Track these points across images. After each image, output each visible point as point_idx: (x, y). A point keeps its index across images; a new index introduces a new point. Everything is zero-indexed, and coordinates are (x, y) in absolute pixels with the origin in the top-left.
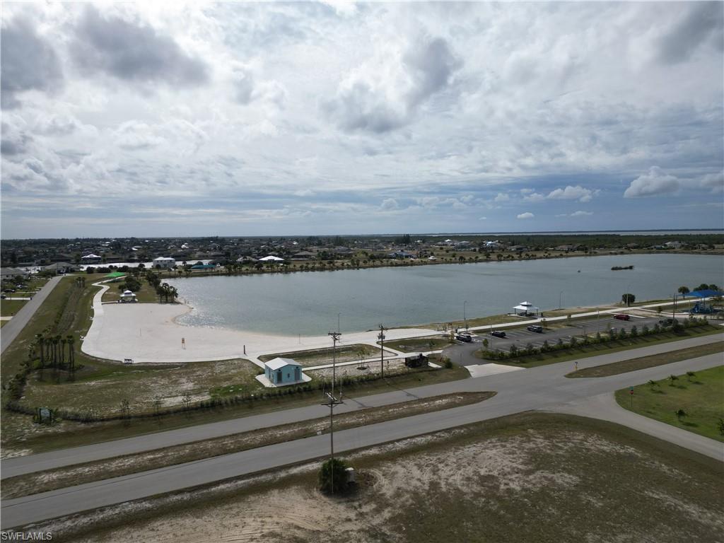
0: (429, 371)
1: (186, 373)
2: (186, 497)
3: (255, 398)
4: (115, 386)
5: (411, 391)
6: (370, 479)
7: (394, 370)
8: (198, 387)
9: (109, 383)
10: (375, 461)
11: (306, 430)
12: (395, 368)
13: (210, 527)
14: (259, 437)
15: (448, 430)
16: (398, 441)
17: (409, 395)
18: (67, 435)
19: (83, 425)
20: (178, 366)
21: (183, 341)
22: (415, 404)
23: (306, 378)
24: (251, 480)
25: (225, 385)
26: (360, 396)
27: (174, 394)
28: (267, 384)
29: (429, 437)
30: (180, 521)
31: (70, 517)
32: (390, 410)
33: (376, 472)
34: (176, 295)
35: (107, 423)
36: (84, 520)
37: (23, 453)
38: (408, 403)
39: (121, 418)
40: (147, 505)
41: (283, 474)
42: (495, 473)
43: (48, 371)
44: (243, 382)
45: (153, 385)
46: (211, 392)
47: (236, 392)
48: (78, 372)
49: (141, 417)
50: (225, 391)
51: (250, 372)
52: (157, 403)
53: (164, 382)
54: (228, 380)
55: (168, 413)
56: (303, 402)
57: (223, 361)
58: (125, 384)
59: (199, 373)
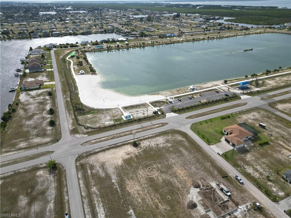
0: (158, 115)
1: (107, 113)
2: (114, 146)
3: (122, 123)
4: (94, 117)
6: (140, 143)
8: (110, 118)
9: (93, 116)
10: (141, 140)
11: (131, 133)
12: (151, 114)
13: (118, 151)
14: (123, 134)
15: (155, 134)
16: (146, 136)
17: (151, 123)
18: (92, 132)
19: (93, 130)
20: (104, 110)
22: (152, 126)
23: (132, 117)
24: (123, 143)
25: (116, 118)
26: (142, 123)
27: (106, 121)
28: (125, 119)
29: (152, 135)
30: (114, 150)
31: (99, 148)
32: (147, 128)
33: (141, 142)
34: (96, 72)
35: (97, 129)
36: (101, 149)
37: (86, 136)
38: (150, 126)
39: (99, 128)
40: (109, 147)
41: (127, 142)
42: (159, 144)
43: (78, 111)
44: (119, 118)
45: (101, 117)
46: (113, 120)
47: (118, 121)
48: (85, 111)
49: (103, 128)
50: (116, 120)
51: (120, 114)
52: (104, 124)
53: (103, 116)
54: (116, 116)
55: (107, 127)
56: (131, 125)
57: (114, 109)
58: (96, 117)
59: (110, 113)
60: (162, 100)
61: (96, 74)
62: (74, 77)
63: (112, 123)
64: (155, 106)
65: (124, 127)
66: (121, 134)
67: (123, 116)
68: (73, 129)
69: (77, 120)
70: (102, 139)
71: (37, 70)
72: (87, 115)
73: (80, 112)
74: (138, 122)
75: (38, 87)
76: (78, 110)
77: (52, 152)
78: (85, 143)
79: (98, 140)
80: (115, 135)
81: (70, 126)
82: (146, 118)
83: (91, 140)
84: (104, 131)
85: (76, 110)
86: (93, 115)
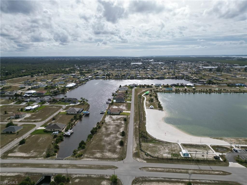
0: (219, 161)
1: (167, 146)
2: (168, 179)
3: (179, 159)
4: (154, 147)
5: (212, 167)
7: (210, 158)
8: (169, 152)
10: (197, 183)
11: (187, 172)
12: (211, 158)
14: (179, 170)
15: (214, 181)
16: (203, 180)
17: (211, 168)
18: (150, 159)
19: (152, 158)
20: (165, 142)
21: (165, 133)
22: (211, 171)
23: (190, 156)
24: (177, 180)
25: (174, 153)
26: (200, 165)
27: (165, 153)
28: (182, 156)
29: (210, 181)
30: (167, 183)
31: (154, 177)
32: (205, 172)
34: (163, 108)
35: (155, 158)
36: (156, 179)
37: (145, 162)
38: (209, 171)
39: (157, 158)
40: (163, 179)
41: (182, 180)
44: (177, 153)
45: (161, 148)
46: (171, 154)
47: (176, 156)
48: (148, 140)
49: (160, 159)
50: (173, 155)
51: (179, 149)
52: (162, 155)
53: (163, 148)
54: (174, 151)
55: (164, 159)
56: (188, 163)
57: (173, 143)
58: (156, 146)
59: (169, 146)
60: (225, 146)
61: (163, 110)
62: (145, 110)
63: (169, 156)
64: (217, 151)
65: (180, 164)
66: (177, 170)
67: (181, 153)
68: (136, 152)
69: (140, 145)
70: (158, 169)
71: (121, 101)
72: (150, 143)
73: (144, 140)
74: (196, 162)
75: (119, 113)
76: (143, 137)
77: (117, 168)
78: (144, 168)
79: (154, 169)
80: (171, 170)
81: (134, 149)
82: (205, 161)
83: (148, 167)
84: (161, 162)
85: (142, 137)
86: (154, 145)
